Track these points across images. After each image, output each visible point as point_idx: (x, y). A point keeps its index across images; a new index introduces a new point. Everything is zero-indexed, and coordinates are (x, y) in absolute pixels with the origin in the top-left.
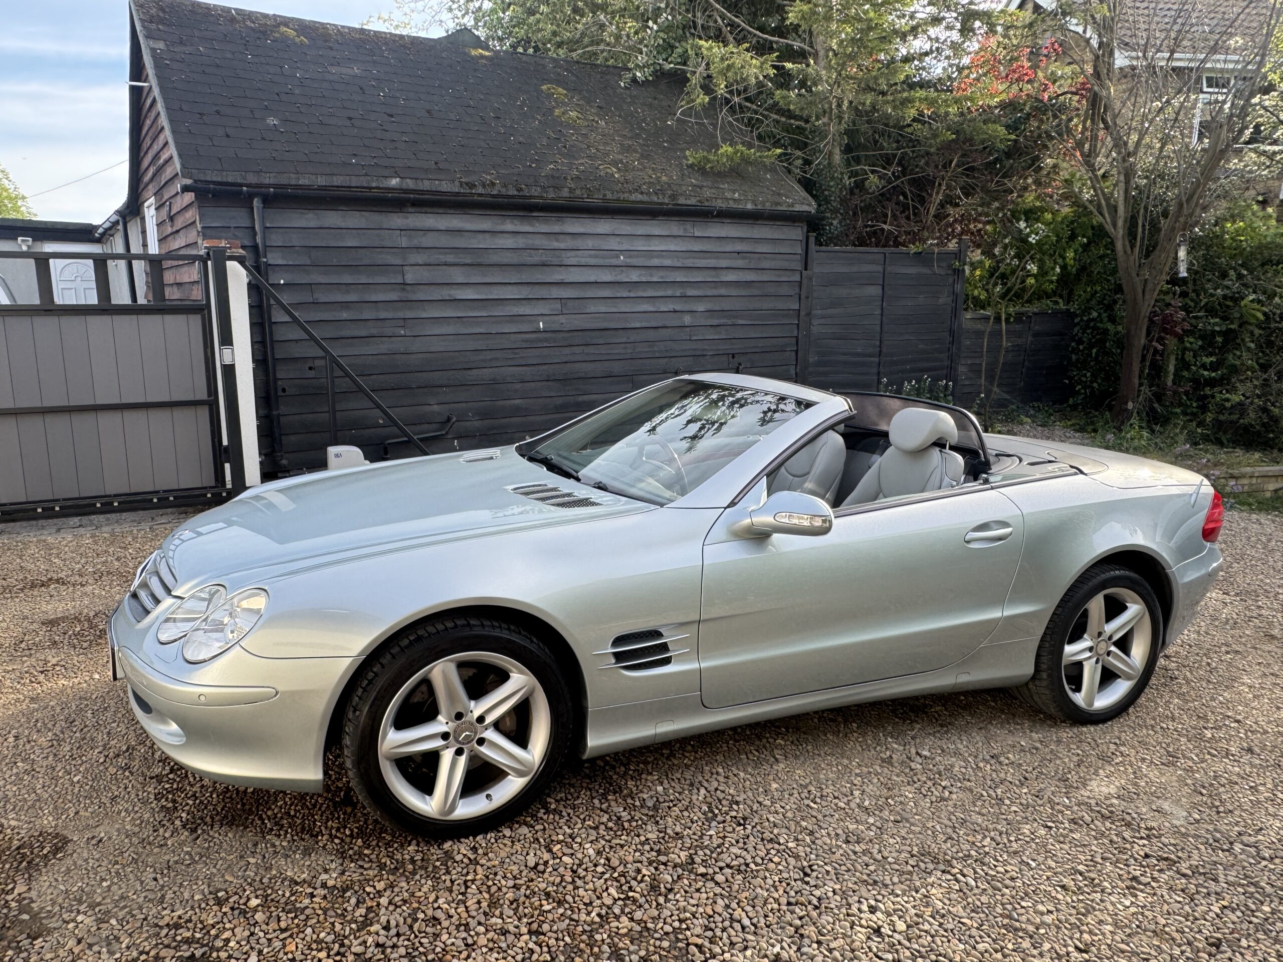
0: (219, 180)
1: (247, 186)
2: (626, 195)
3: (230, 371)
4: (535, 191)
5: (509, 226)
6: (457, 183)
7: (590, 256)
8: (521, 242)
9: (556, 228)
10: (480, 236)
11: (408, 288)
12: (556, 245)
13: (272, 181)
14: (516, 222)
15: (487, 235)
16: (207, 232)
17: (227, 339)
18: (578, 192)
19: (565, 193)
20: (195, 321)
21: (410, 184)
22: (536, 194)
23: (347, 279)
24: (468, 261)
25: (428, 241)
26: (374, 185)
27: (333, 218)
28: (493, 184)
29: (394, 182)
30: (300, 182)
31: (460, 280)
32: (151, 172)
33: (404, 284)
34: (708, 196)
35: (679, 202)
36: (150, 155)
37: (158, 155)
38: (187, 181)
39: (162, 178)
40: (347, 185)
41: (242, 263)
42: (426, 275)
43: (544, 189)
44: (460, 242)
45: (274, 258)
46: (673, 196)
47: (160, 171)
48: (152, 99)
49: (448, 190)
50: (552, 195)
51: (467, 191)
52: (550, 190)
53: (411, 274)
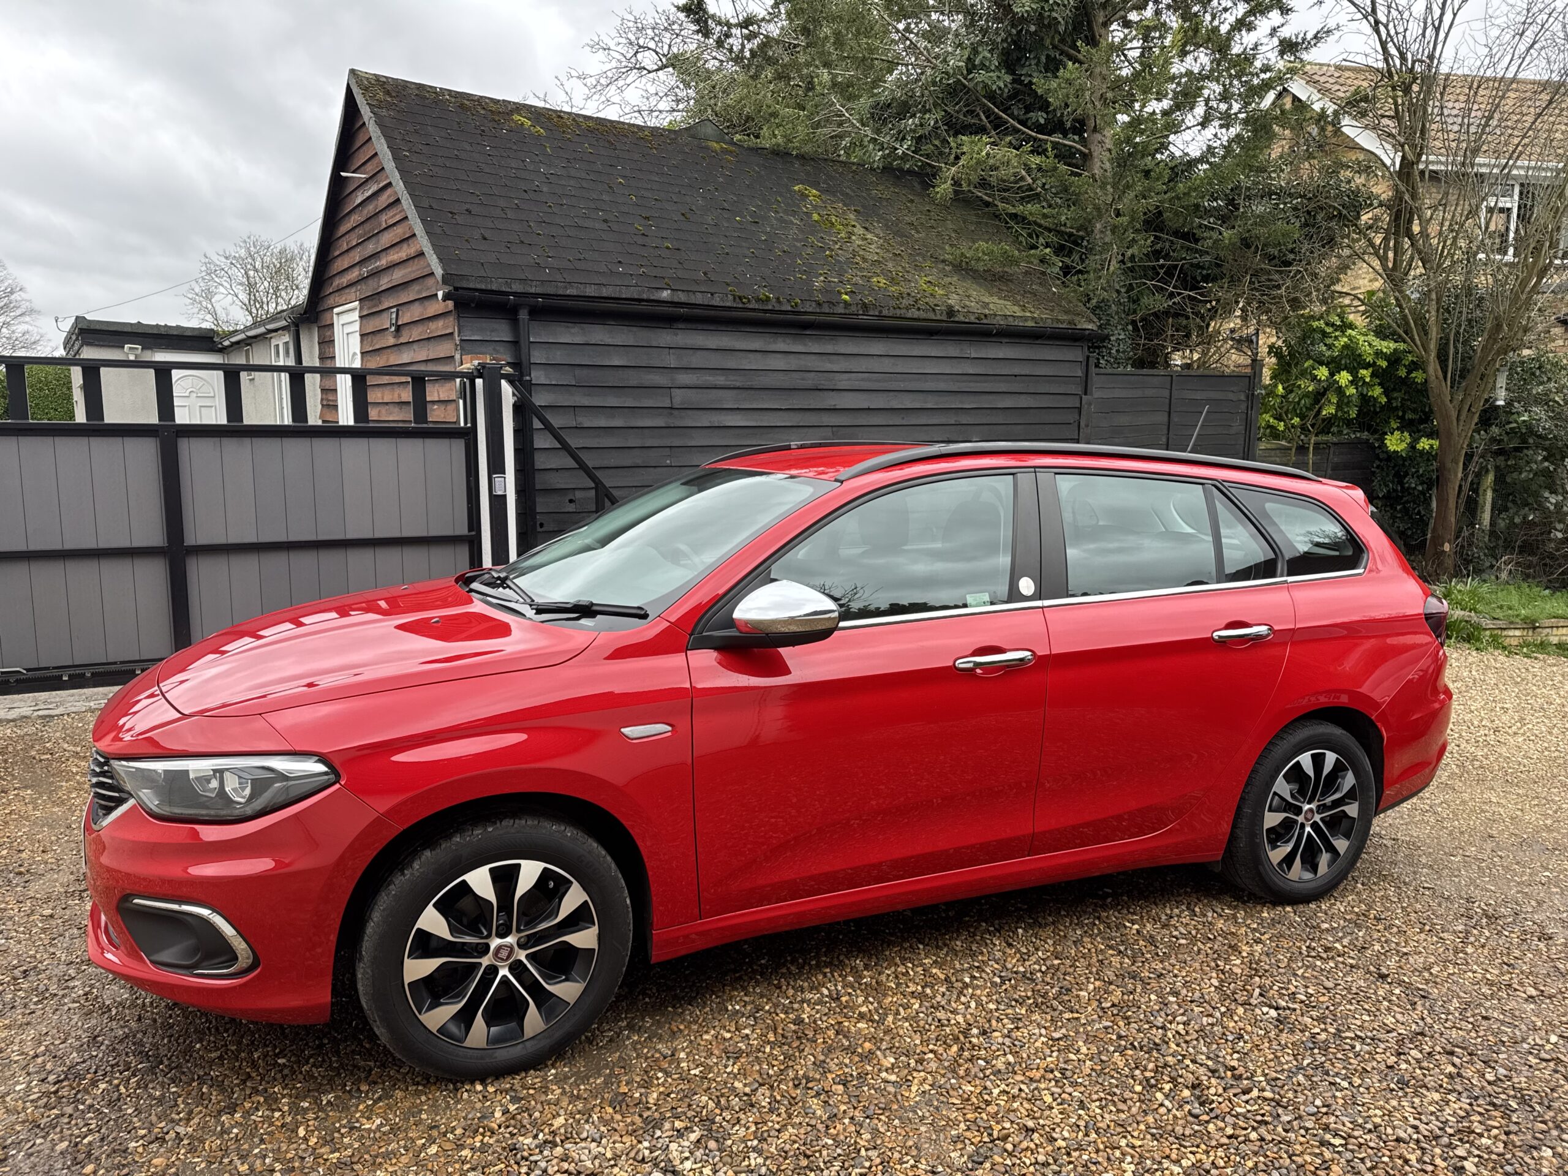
0: (483, 287)
1: (514, 294)
2: (903, 311)
3: (498, 503)
4: (810, 307)
5: (781, 345)
6: (731, 297)
7: (863, 380)
8: (793, 363)
10: (751, 356)
11: (676, 412)
12: (829, 366)
13: (539, 290)
14: (788, 341)
15: (758, 355)
16: (467, 346)
17: (496, 466)
18: (853, 309)
19: (840, 309)
20: (458, 447)
21: (682, 297)
22: (810, 310)
23: (612, 401)
24: (738, 384)
25: (697, 360)
26: (645, 296)
27: (599, 334)
28: (768, 299)
29: (665, 294)
30: (568, 292)
31: (730, 405)
32: (354, 275)
33: (671, 408)
34: (987, 312)
35: (957, 319)
36: (356, 256)
37: (375, 256)
38: (447, 289)
39: (382, 282)
40: (617, 296)
41: (511, 382)
42: (694, 397)
43: (819, 304)
44: (731, 363)
45: (537, 376)
46: (951, 312)
47: (376, 273)
48: (370, 193)
49: (722, 304)
50: (827, 311)
51: (741, 305)
52: (826, 305)
53: (679, 397)
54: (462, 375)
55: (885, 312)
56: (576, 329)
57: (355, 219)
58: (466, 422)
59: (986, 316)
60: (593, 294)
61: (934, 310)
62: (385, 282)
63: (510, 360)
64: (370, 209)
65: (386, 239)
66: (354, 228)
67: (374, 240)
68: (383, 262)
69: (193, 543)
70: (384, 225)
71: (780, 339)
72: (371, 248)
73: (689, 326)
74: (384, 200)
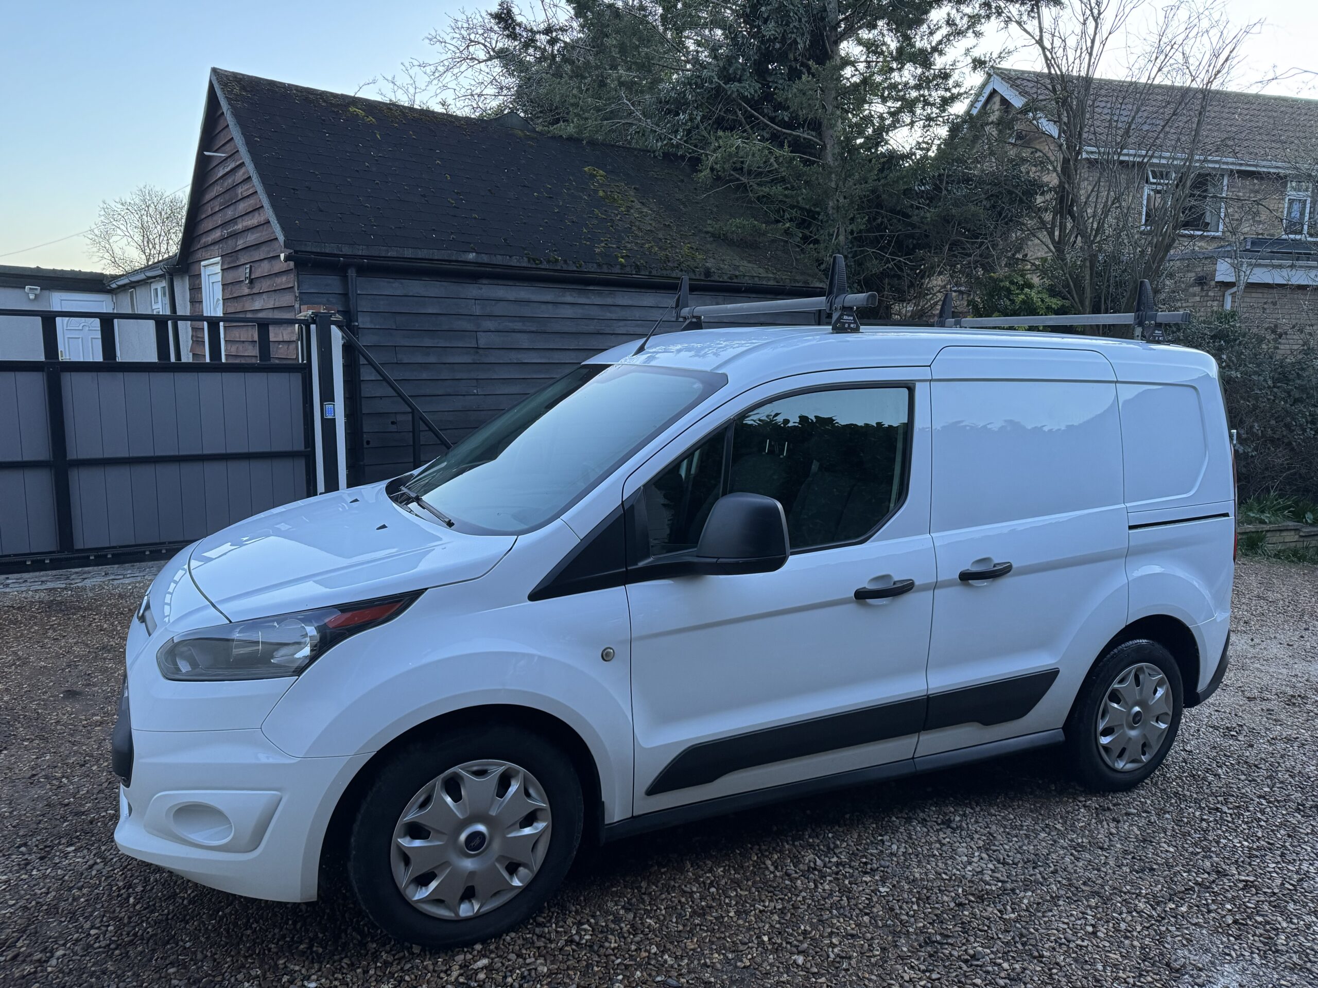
0: (319, 251)
1: (344, 256)
2: (668, 272)
3: (329, 426)
4: (591, 267)
5: (569, 298)
6: (526, 259)
7: (637, 326)
8: (578, 312)
9: (609, 301)
10: (543, 307)
11: (481, 352)
12: (608, 315)
13: (365, 253)
14: (573, 294)
15: (550, 306)
16: (304, 298)
17: (328, 395)
18: (628, 269)
19: (617, 270)
20: (296, 379)
21: (485, 259)
22: (593, 270)
23: (428, 342)
24: (534, 329)
25: (499, 309)
26: (454, 258)
27: (415, 287)
28: (557, 260)
29: (471, 256)
30: (389, 254)
31: (526, 346)
32: (217, 234)
33: (477, 348)
34: (737, 273)
35: (712, 279)
36: (219, 219)
37: (233, 221)
38: (289, 251)
39: (239, 243)
40: (431, 257)
41: (340, 327)
42: (497, 340)
43: (599, 265)
44: (526, 311)
45: (363, 321)
46: (708, 273)
47: (235, 235)
48: (229, 169)
49: (518, 264)
50: (606, 271)
51: (534, 266)
52: (605, 267)
53: (484, 340)
54: (300, 322)
55: (654, 273)
56: (396, 284)
57: (217, 190)
58: (303, 360)
59: (736, 276)
60: (410, 256)
61: (694, 271)
62: (241, 243)
63: (341, 309)
64: (229, 182)
65: (242, 207)
66: (216, 197)
67: (232, 208)
68: (239, 226)
69: (75, 457)
70: (240, 197)
71: (568, 294)
72: (230, 213)
73: (491, 282)
74: (240, 175)
